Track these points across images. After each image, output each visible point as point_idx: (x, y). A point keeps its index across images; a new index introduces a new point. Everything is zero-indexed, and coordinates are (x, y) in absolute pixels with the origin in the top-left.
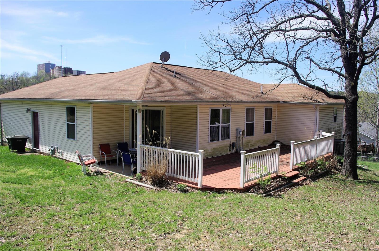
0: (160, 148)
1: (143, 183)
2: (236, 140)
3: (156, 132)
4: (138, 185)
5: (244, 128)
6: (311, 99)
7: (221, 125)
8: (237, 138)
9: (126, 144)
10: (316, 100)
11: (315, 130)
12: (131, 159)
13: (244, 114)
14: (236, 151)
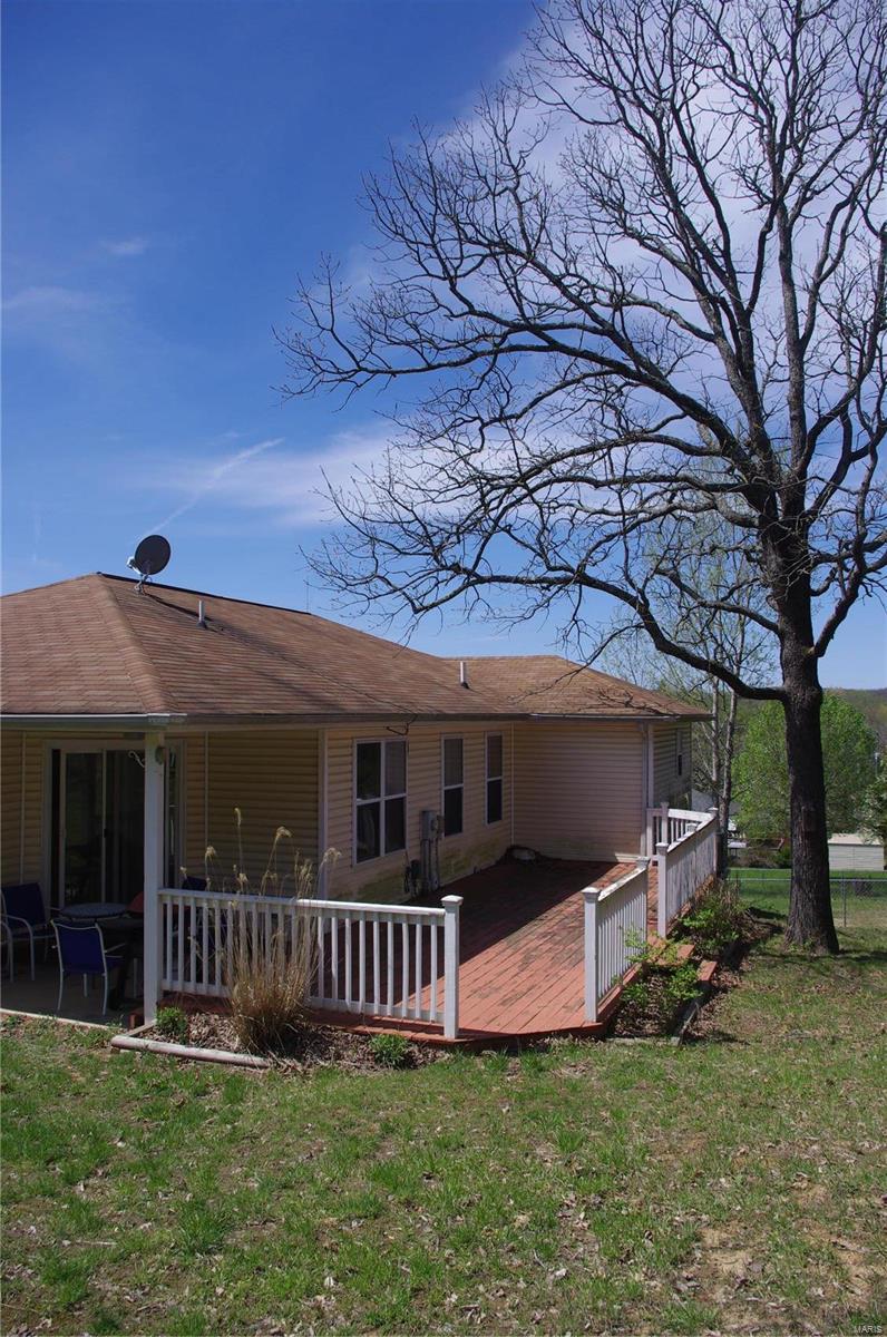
0: (260, 898)
1: (203, 1047)
2: (423, 852)
3: (288, 833)
4: (185, 1058)
5: (438, 807)
6: (627, 704)
7: (383, 799)
8: (423, 842)
9: (34, 888)
10: (642, 705)
11: (644, 805)
12: (104, 952)
13: (438, 758)
14: (423, 890)
